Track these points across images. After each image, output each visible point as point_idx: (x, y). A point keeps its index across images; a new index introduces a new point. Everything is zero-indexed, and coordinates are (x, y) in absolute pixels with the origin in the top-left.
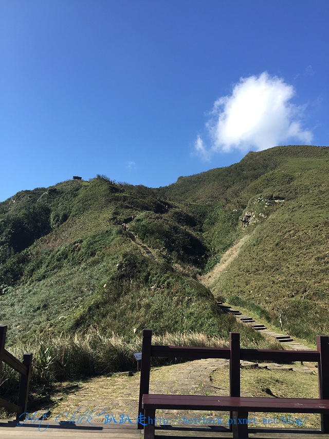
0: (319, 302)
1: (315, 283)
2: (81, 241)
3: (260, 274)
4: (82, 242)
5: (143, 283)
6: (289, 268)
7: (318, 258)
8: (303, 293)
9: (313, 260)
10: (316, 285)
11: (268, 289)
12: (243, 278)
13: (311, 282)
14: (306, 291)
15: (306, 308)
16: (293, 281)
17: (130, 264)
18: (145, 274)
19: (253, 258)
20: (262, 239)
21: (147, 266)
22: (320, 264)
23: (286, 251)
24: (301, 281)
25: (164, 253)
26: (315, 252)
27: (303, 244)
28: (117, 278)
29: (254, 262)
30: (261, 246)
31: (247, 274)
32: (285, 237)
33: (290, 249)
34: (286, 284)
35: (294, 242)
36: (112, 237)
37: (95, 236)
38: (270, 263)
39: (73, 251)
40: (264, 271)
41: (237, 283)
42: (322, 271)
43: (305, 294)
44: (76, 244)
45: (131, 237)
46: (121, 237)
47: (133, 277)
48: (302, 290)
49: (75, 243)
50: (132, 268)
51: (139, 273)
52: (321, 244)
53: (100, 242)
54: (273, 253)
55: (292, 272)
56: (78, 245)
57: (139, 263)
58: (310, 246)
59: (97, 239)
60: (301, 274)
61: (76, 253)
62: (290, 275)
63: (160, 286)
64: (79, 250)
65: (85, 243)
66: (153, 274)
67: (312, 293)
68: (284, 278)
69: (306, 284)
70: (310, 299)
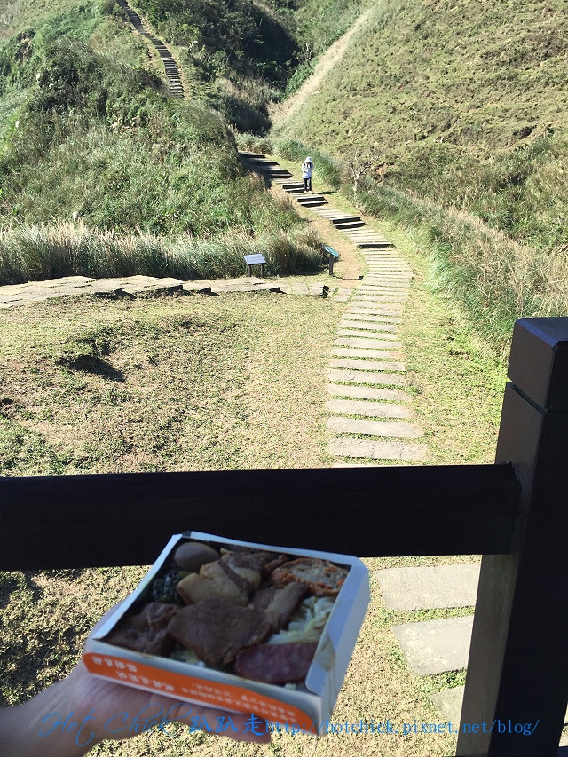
0: (470, 147)
1: (470, 107)
2: (32, 34)
3: (374, 95)
4: (34, 34)
5: (95, 116)
6: (428, 78)
7: (487, 54)
8: (443, 131)
9: (477, 60)
10: (471, 112)
11: (382, 124)
12: (340, 105)
13: (462, 107)
14: (449, 126)
15: (442, 160)
16: (431, 106)
17: (64, 73)
18: (96, 95)
19: (368, 61)
20: (391, 17)
21: (100, 76)
22: (487, 68)
23: (430, 42)
24: (446, 104)
25: (199, 56)
26: (485, 42)
27: (466, 24)
28: (40, 106)
29: (368, 68)
30: (387, 32)
31: (351, 96)
32: (437, 8)
33: (441, 35)
34: (416, 112)
35: (450, 20)
36: (93, 21)
37: (57, 21)
38: (396, 69)
39: (19, 55)
40: (383, 86)
41: (329, 115)
42: (490, 82)
43: (447, 132)
44: (23, 41)
45: (132, 21)
46: (111, 22)
47: (73, 103)
48: (443, 123)
49: (20, 39)
50: (69, 82)
51: (86, 92)
52: (501, 23)
53: (69, 34)
54: (406, 48)
55: (431, 87)
56: (26, 43)
57: (83, 70)
58: (479, 27)
59: (62, 27)
60: (448, 90)
61: (25, 60)
62: (427, 93)
63: (128, 121)
64: (31, 52)
65: (39, 36)
66: (113, 95)
67: (460, 129)
68: (415, 100)
69: (452, 111)
70: (455, 141)
